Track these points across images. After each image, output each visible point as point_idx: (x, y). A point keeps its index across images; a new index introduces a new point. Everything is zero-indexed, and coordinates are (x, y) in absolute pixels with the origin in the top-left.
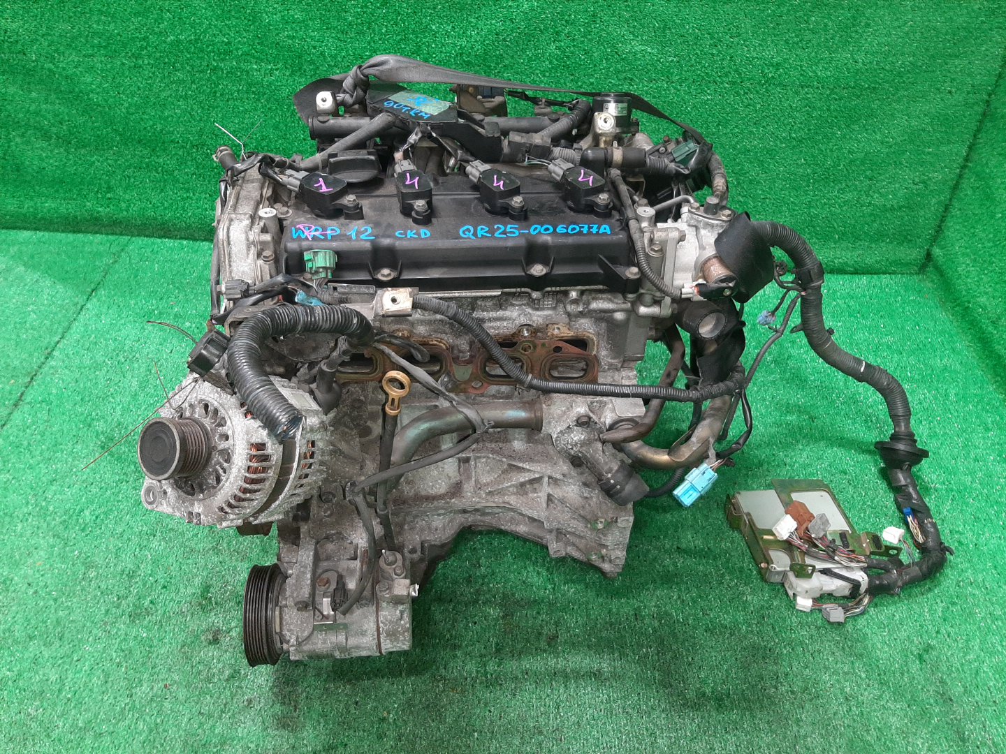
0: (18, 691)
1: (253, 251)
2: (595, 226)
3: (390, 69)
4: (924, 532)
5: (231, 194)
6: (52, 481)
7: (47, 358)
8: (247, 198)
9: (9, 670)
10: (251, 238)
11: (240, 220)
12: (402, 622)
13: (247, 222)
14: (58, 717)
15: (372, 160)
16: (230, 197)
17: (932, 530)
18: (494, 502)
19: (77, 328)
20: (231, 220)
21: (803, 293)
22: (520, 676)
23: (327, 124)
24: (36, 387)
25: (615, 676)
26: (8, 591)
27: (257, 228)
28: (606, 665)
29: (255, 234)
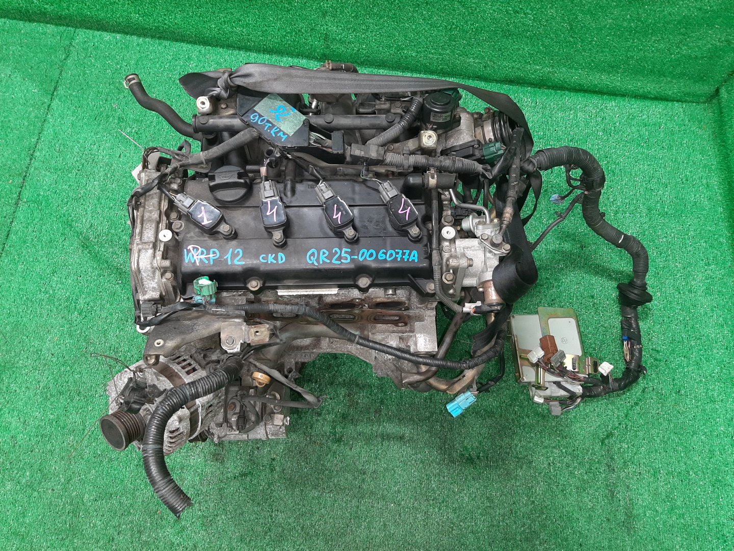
0: (59, 429)
1: (158, 274)
2: (408, 252)
3: (255, 83)
4: (632, 354)
5: (137, 215)
6: (54, 272)
7: (31, 159)
8: (150, 220)
9: (52, 414)
10: (155, 265)
11: (146, 249)
12: (281, 430)
13: (151, 251)
14: (86, 446)
15: (241, 183)
16: (137, 217)
17: (637, 354)
18: (341, 351)
19: (48, 132)
20: (140, 251)
21: (586, 193)
22: (356, 436)
23: (207, 125)
24: (28, 187)
25: (411, 440)
26: (40, 359)
27: (159, 254)
28: (406, 431)
29: (159, 261)
